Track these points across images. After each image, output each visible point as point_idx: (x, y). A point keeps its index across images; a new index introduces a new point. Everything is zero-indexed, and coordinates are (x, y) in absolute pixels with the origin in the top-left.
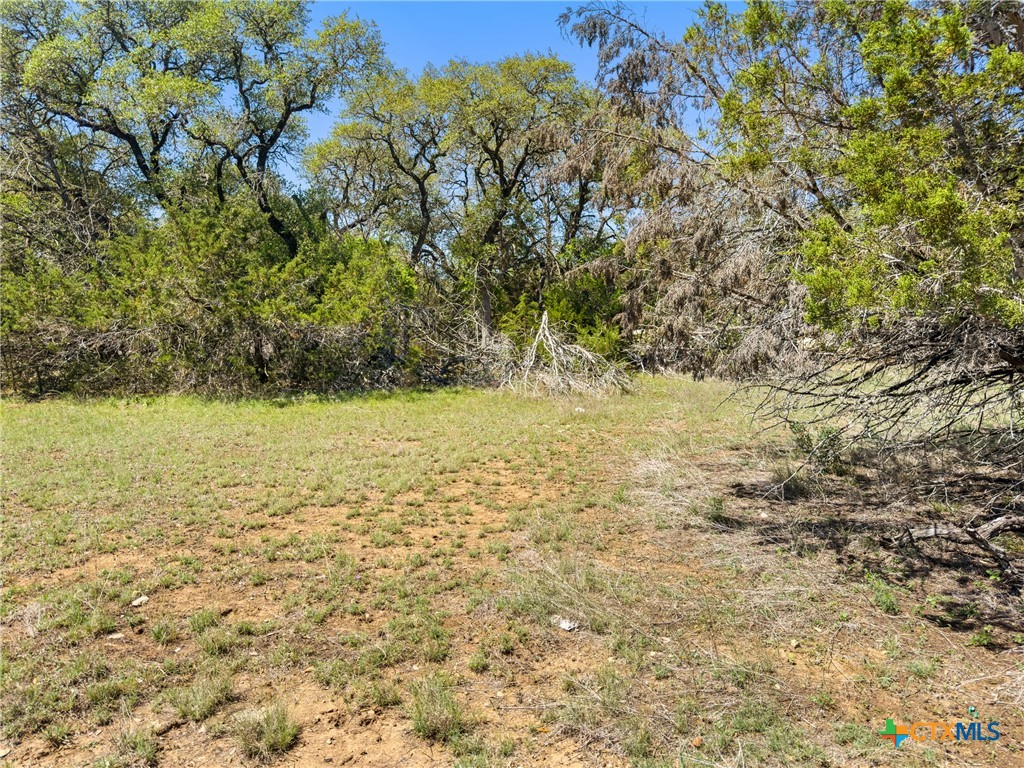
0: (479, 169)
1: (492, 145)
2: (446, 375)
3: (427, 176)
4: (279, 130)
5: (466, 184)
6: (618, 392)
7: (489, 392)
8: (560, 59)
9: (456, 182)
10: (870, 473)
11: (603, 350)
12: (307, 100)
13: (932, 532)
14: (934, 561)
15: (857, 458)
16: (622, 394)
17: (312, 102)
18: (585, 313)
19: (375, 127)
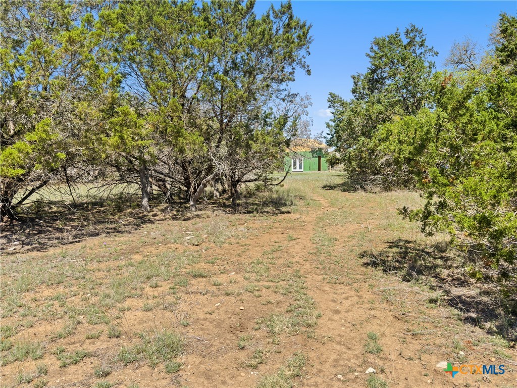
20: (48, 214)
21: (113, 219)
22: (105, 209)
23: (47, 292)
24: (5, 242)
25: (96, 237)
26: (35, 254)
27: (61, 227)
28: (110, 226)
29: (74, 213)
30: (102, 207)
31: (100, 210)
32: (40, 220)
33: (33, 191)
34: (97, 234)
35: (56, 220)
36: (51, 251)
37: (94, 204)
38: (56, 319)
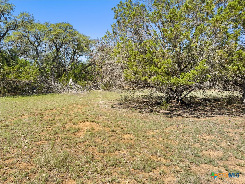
0: (50, 45)
1: (55, 41)
2: (47, 91)
3: (37, 46)
4: (5, 34)
5: (46, 48)
6: (87, 93)
7: (60, 94)
8: (70, 24)
9: (43, 47)
10: (131, 102)
11: (83, 85)
12: (13, 28)
13: (138, 105)
14: (138, 108)
15: (130, 100)
16: (88, 94)
17: (15, 29)
18: (77, 78)
19: (25, 34)
20: (196, 103)
21: (227, 108)
22: (221, 103)
23: (208, 137)
24: (182, 112)
25: (222, 116)
26: (195, 119)
27: (202, 109)
28: (228, 111)
29: (207, 103)
30: (219, 102)
31: (219, 103)
32: (193, 105)
33: (189, 92)
34: (222, 115)
35: (199, 105)
36: (203, 119)
37: (215, 100)
38: (217, 150)
